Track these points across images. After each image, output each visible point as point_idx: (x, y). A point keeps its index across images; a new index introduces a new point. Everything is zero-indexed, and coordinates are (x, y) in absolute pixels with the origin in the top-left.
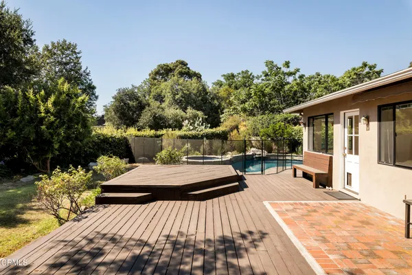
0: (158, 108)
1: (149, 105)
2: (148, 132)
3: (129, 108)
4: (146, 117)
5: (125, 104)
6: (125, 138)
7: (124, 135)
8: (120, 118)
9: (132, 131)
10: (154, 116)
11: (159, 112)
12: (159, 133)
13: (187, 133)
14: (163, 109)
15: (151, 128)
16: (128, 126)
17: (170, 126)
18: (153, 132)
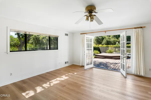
0: (108, 38)
1: (105, 38)
2: (105, 46)
3: (99, 39)
4: (104, 41)
5: (98, 38)
6: (99, 47)
7: (98, 46)
8: (97, 42)
9: (100, 46)
10: (107, 41)
11: (109, 40)
12: (108, 46)
13: (117, 46)
14: (110, 39)
15: (106, 44)
16: (99, 44)
17: (112, 44)
18: (106, 46)
